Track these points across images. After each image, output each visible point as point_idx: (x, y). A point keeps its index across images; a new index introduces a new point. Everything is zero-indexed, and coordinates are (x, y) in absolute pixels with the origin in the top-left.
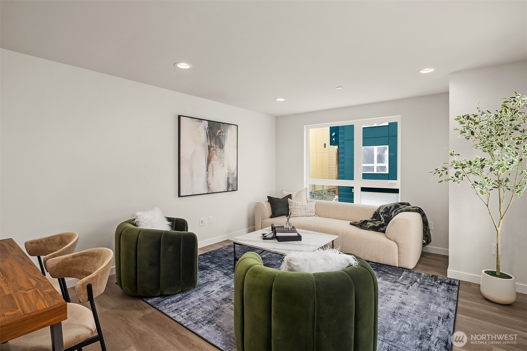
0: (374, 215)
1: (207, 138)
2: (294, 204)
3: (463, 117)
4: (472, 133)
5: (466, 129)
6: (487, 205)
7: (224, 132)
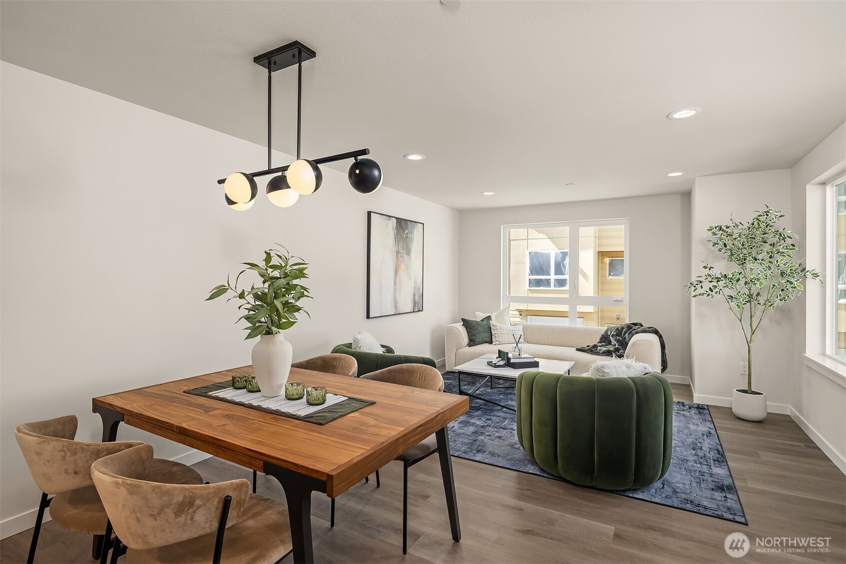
0: (601, 338)
1: (395, 241)
2: (498, 328)
3: (716, 228)
4: (725, 245)
5: (719, 241)
6: (740, 321)
7: (411, 232)
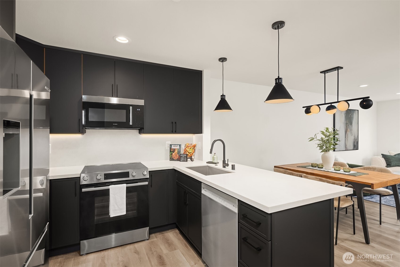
1: (345, 119)
7: (352, 115)
